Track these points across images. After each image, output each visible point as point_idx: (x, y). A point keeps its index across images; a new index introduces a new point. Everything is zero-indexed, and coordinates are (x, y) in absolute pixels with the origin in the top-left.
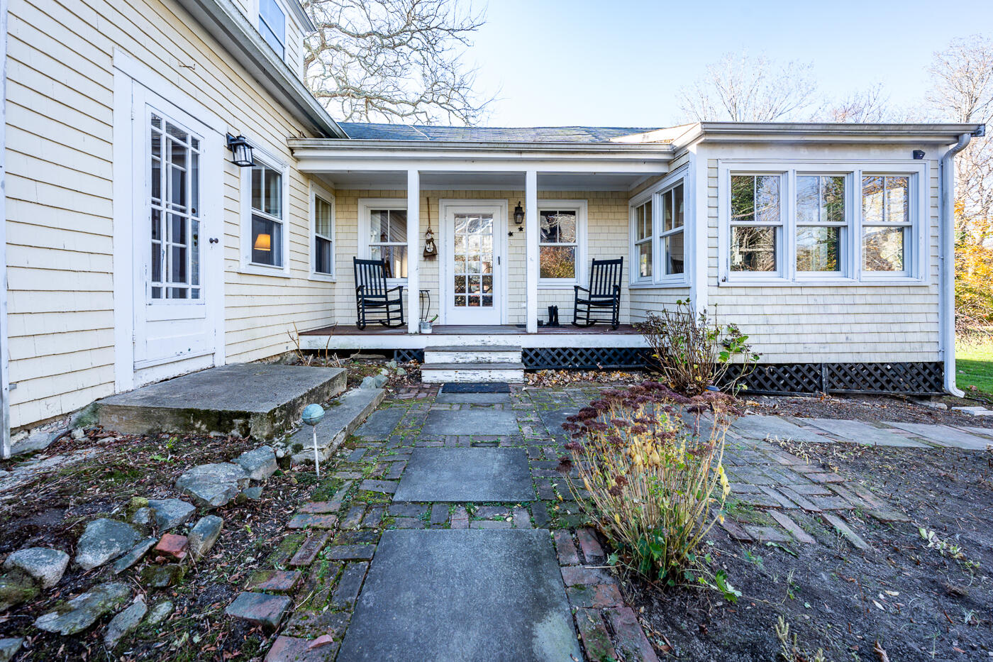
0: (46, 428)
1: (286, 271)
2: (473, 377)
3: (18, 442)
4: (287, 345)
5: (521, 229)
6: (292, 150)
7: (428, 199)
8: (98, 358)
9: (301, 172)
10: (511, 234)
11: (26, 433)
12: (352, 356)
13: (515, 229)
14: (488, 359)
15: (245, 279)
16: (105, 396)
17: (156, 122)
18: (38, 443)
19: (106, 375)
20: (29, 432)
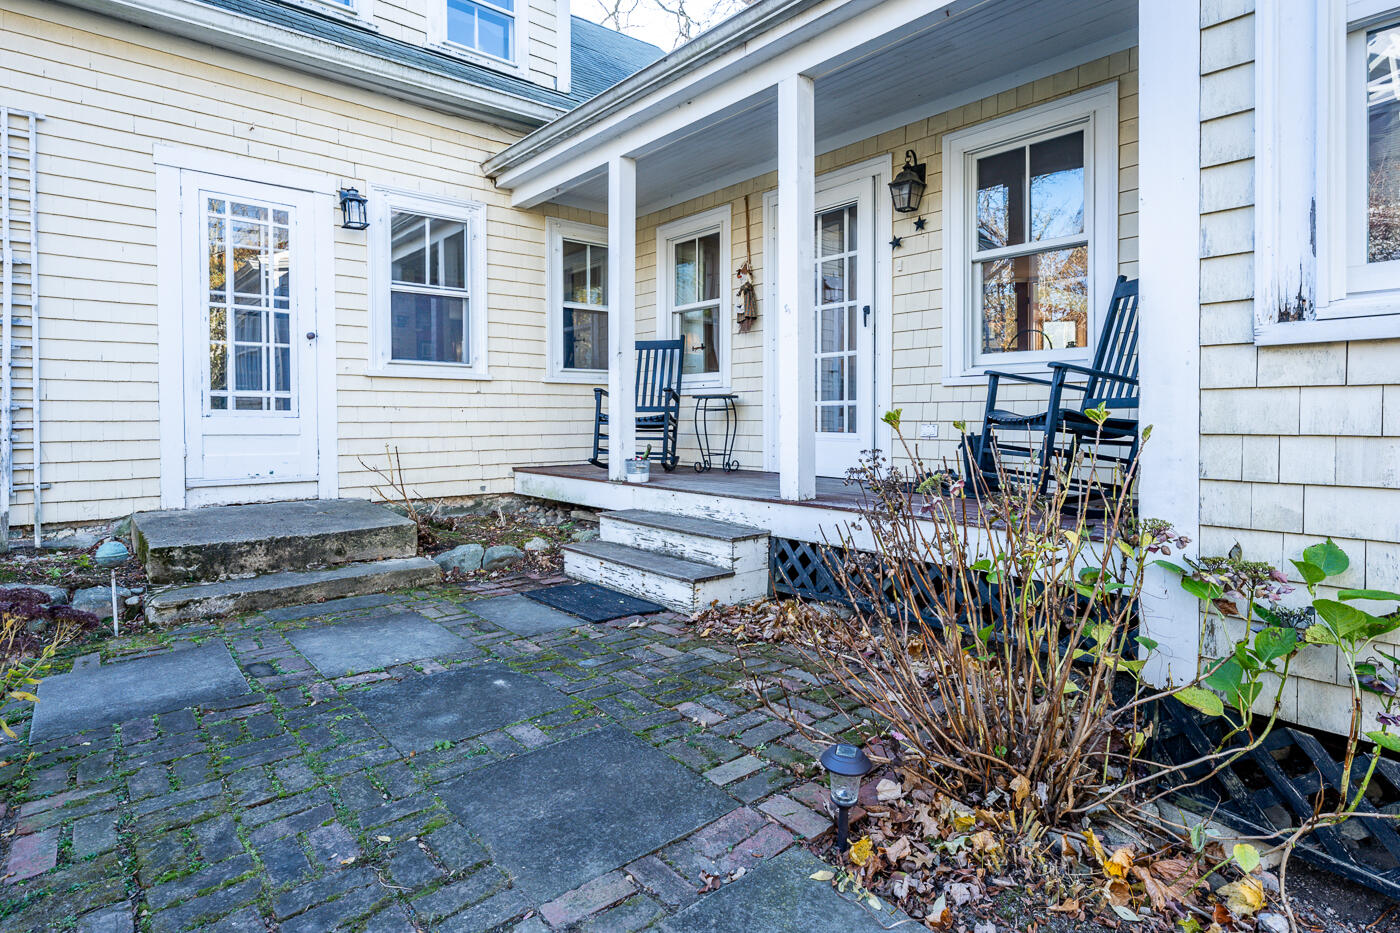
0: (90, 530)
1: (480, 370)
2: (621, 581)
3: (65, 537)
4: (483, 484)
5: (920, 224)
6: (492, 178)
7: (747, 199)
8: (141, 469)
9: (518, 208)
10: (896, 243)
11: (73, 531)
12: (574, 514)
13: (907, 228)
14: (680, 548)
15: (379, 384)
16: (148, 510)
17: (215, 205)
18: (84, 543)
19: (150, 488)
20: (75, 530)
